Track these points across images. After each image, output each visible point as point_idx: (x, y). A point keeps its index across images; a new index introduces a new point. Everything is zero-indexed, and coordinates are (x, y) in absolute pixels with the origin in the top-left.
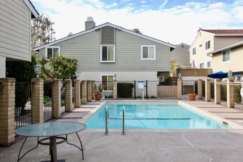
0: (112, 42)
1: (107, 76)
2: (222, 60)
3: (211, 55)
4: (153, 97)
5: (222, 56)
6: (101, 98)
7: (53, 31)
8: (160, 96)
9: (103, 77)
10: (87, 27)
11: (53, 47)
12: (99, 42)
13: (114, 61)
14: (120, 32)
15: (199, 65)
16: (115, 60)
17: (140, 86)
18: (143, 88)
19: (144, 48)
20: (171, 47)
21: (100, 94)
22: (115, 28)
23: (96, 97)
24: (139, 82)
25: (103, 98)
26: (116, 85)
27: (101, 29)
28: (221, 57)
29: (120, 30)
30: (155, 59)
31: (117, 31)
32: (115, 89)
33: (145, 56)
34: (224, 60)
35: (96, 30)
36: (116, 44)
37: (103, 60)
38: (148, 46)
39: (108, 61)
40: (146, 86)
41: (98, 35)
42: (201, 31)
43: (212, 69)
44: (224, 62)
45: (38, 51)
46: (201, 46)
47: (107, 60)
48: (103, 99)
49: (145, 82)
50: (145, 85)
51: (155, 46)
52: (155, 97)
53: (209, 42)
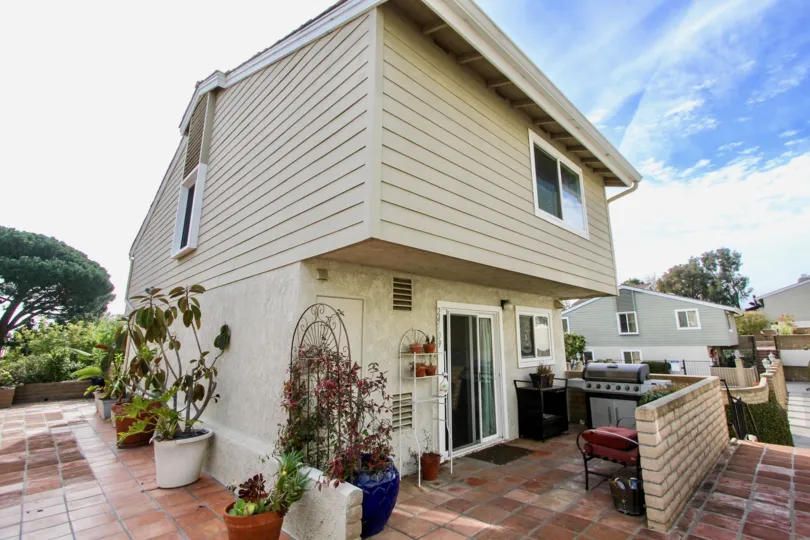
0: (631, 308)
1: (630, 353)
9: (625, 353)
13: (637, 333)
16: (639, 331)
17: (675, 366)
18: (679, 369)
22: (634, 291)
24: (672, 362)
30: (699, 328)
33: (683, 323)
36: (638, 310)
37: (622, 331)
38: (686, 310)
39: (629, 333)
40: (684, 368)
47: (627, 331)
49: (682, 363)
50: (682, 366)
51: (696, 310)
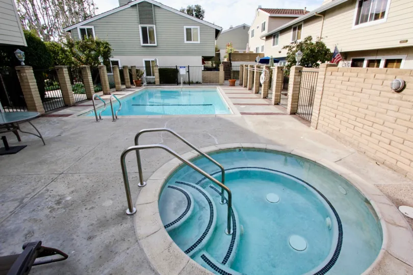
0: (151, 21)
1: (149, 61)
2: (272, 44)
3: (264, 38)
4: (197, 83)
5: (273, 39)
6: (142, 83)
7: (96, 7)
8: (206, 81)
9: (146, 62)
10: (122, 2)
11: (86, 27)
12: (137, 21)
13: (156, 45)
14: (160, 10)
15: (255, 49)
16: (157, 43)
17: (182, 72)
18: (185, 73)
19: (187, 29)
20: (217, 29)
21: (141, 80)
22: (154, 5)
23: (136, 83)
24: (181, 67)
25: (145, 84)
26: (158, 71)
27: (137, 6)
28: (271, 40)
29: (159, 7)
30: (199, 42)
31: (156, 8)
32: (157, 74)
33: (189, 38)
34: (274, 45)
35: (132, 6)
36: (157, 24)
37: (144, 43)
38: (192, 27)
39: (149, 45)
40: (188, 72)
41: (135, 13)
42: (259, 10)
43: (264, 54)
44: (274, 46)
45: (70, 31)
46: (258, 27)
47: (148, 43)
48: (145, 86)
49: (187, 68)
50: (187, 70)
51: (198, 27)
52: (200, 83)
53: (265, 23)
